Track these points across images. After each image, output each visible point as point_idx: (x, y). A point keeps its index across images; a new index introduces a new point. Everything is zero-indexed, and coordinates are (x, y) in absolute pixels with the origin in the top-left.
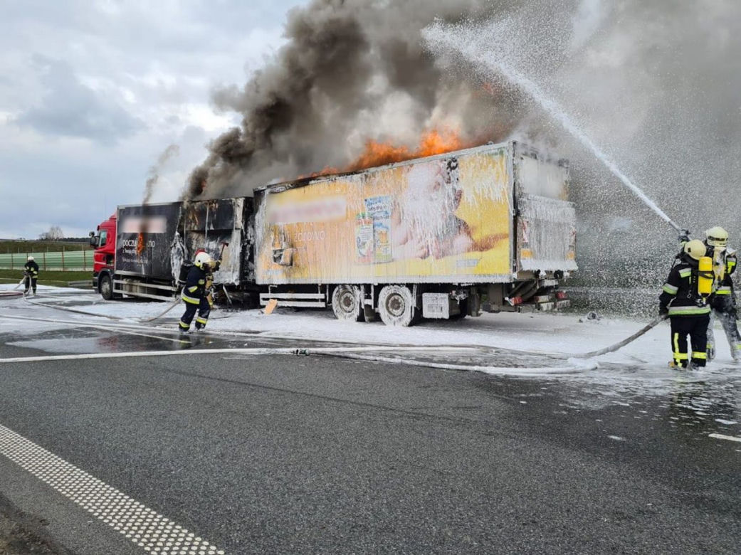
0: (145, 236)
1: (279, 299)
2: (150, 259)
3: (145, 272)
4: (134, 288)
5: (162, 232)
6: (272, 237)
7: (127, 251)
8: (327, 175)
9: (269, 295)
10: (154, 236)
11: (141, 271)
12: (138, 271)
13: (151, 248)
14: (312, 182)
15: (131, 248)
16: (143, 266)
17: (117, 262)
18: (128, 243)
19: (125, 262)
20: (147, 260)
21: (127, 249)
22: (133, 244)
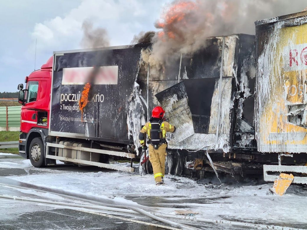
1: (295, 174)
3: (90, 133)
4: (73, 153)
6: (287, 87)
7: (66, 108)
9: (279, 168)
10: (103, 89)
11: (84, 133)
12: (80, 133)
13: (99, 103)
15: (72, 104)
16: (87, 126)
17: (52, 121)
18: (68, 97)
19: (63, 121)
20: (93, 119)
21: (66, 105)
22: (74, 99)
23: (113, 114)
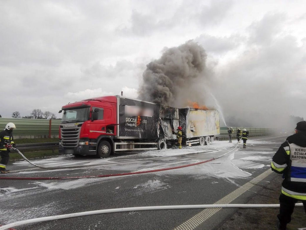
0: (141, 117)
1: (191, 142)
2: (144, 129)
3: (141, 136)
5: (152, 116)
6: (190, 123)
7: (129, 125)
8: (201, 109)
9: (188, 141)
10: (146, 118)
11: (139, 136)
12: (137, 136)
13: (145, 124)
14: (198, 110)
15: (132, 123)
16: (140, 133)
17: (119, 131)
18: (130, 120)
19: (127, 131)
20: (143, 130)
21: (129, 123)
22: (133, 121)
23: (151, 129)
